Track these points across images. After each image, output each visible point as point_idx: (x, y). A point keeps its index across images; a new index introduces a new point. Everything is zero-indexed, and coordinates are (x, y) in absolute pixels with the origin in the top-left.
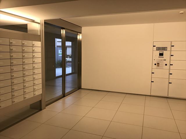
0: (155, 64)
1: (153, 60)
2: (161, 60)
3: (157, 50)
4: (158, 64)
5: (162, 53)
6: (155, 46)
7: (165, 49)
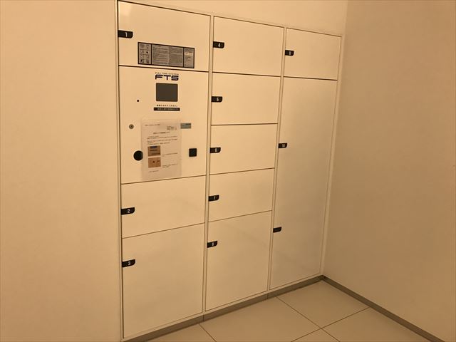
0: (138, 156)
1: (125, 126)
2: (171, 128)
3: (140, 62)
4: (154, 150)
5: (170, 81)
6: (130, 35)
7: (181, 57)
